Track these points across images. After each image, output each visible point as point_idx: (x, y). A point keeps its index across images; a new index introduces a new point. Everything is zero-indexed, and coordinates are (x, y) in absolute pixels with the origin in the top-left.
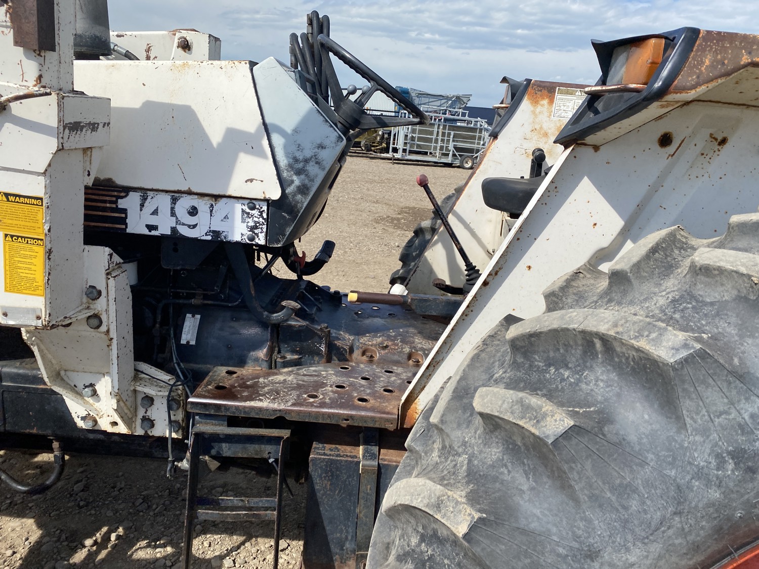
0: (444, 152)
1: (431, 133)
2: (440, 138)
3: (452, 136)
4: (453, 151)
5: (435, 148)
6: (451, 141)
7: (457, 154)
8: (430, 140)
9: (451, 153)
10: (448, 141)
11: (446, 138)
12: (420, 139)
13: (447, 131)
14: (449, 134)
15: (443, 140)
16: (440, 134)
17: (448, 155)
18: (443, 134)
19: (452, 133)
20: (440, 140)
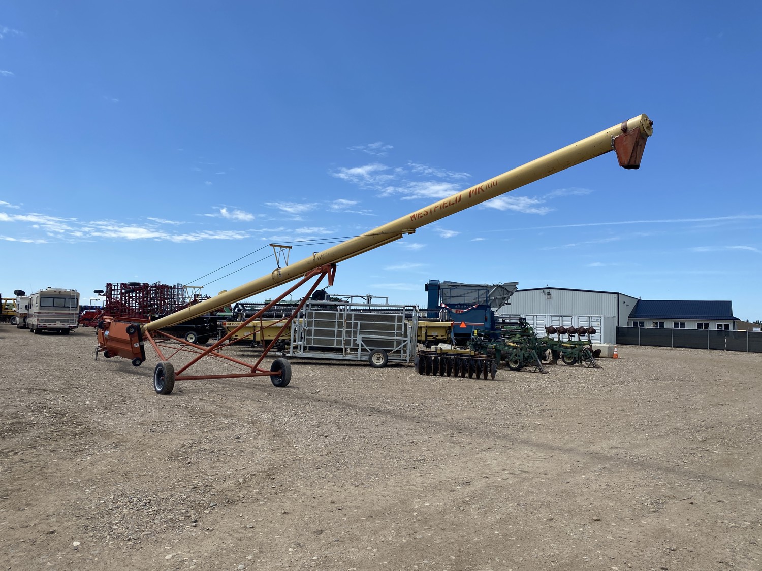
0: (352, 347)
1: (332, 325)
2: (344, 330)
3: (359, 327)
4: (362, 345)
5: (339, 342)
6: (358, 331)
7: (367, 348)
8: (331, 334)
9: (360, 347)
10: (355, 333)
11: (352, 330)
12: (317, 333)
13: (353, 322)
14: (356, 325)
15: (348, 333)
16: (344, 324)
17: (356, 350)
18: (349, 325)
19: (359, 323)
20: (344, 334)
